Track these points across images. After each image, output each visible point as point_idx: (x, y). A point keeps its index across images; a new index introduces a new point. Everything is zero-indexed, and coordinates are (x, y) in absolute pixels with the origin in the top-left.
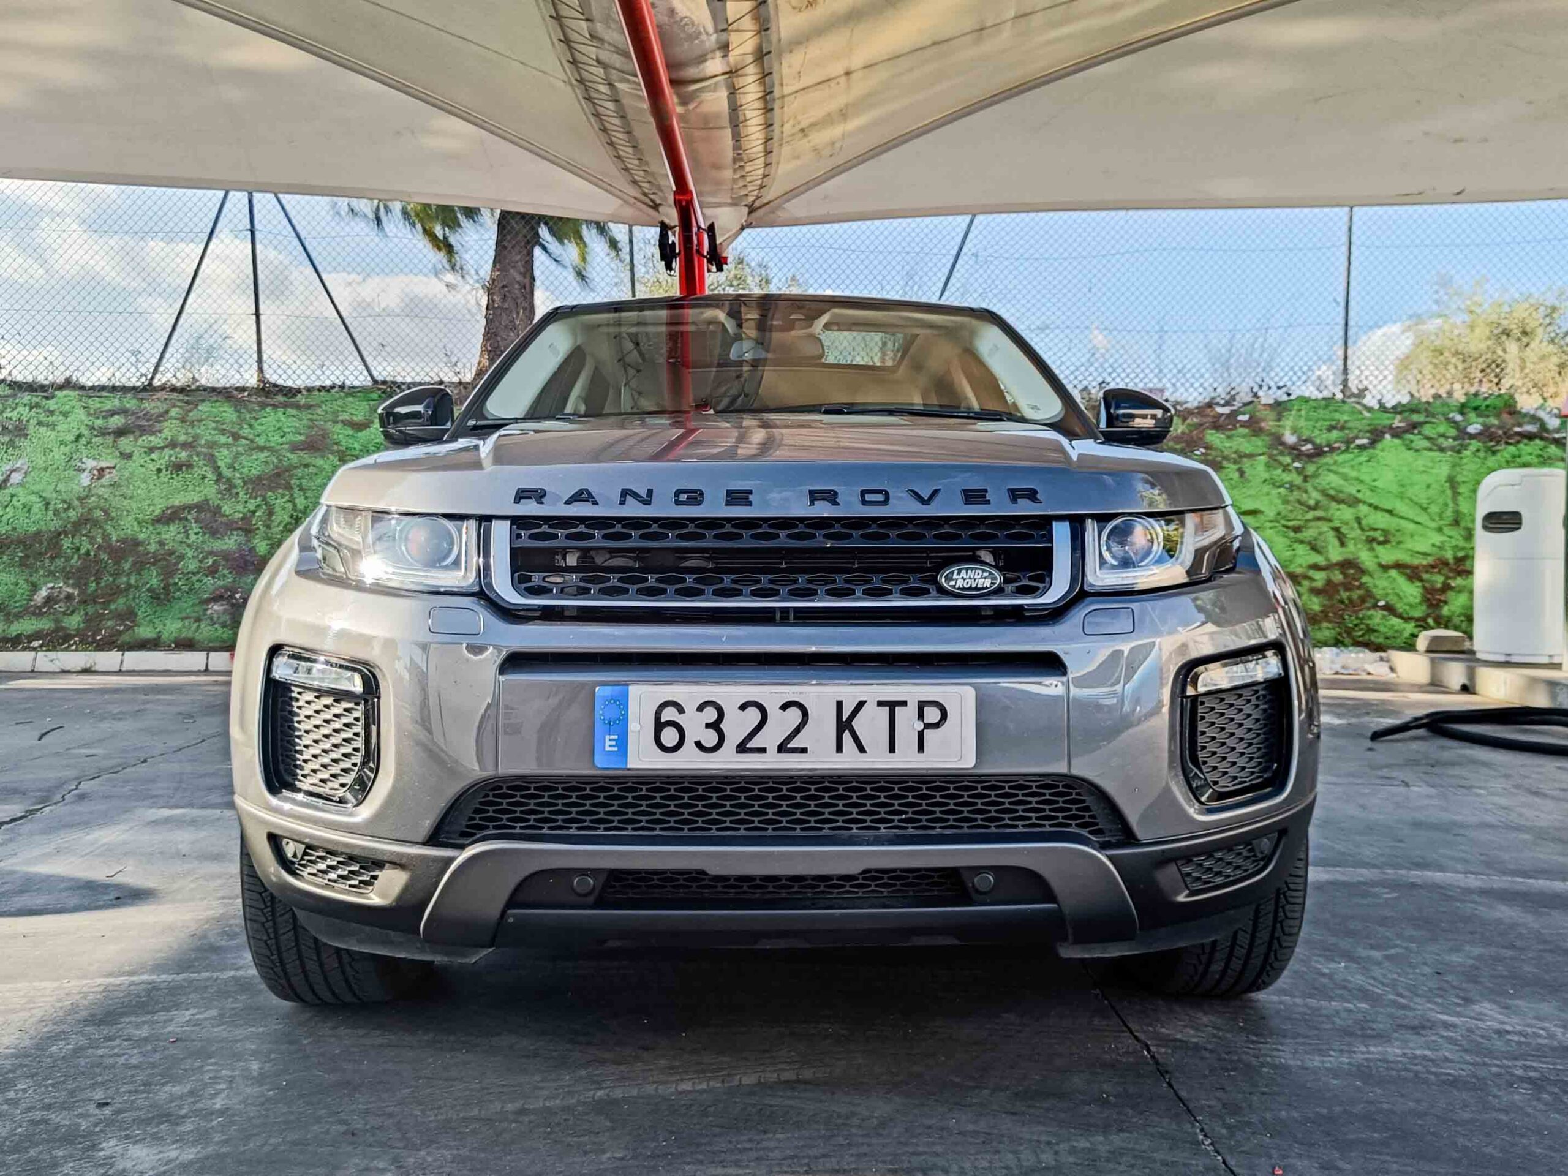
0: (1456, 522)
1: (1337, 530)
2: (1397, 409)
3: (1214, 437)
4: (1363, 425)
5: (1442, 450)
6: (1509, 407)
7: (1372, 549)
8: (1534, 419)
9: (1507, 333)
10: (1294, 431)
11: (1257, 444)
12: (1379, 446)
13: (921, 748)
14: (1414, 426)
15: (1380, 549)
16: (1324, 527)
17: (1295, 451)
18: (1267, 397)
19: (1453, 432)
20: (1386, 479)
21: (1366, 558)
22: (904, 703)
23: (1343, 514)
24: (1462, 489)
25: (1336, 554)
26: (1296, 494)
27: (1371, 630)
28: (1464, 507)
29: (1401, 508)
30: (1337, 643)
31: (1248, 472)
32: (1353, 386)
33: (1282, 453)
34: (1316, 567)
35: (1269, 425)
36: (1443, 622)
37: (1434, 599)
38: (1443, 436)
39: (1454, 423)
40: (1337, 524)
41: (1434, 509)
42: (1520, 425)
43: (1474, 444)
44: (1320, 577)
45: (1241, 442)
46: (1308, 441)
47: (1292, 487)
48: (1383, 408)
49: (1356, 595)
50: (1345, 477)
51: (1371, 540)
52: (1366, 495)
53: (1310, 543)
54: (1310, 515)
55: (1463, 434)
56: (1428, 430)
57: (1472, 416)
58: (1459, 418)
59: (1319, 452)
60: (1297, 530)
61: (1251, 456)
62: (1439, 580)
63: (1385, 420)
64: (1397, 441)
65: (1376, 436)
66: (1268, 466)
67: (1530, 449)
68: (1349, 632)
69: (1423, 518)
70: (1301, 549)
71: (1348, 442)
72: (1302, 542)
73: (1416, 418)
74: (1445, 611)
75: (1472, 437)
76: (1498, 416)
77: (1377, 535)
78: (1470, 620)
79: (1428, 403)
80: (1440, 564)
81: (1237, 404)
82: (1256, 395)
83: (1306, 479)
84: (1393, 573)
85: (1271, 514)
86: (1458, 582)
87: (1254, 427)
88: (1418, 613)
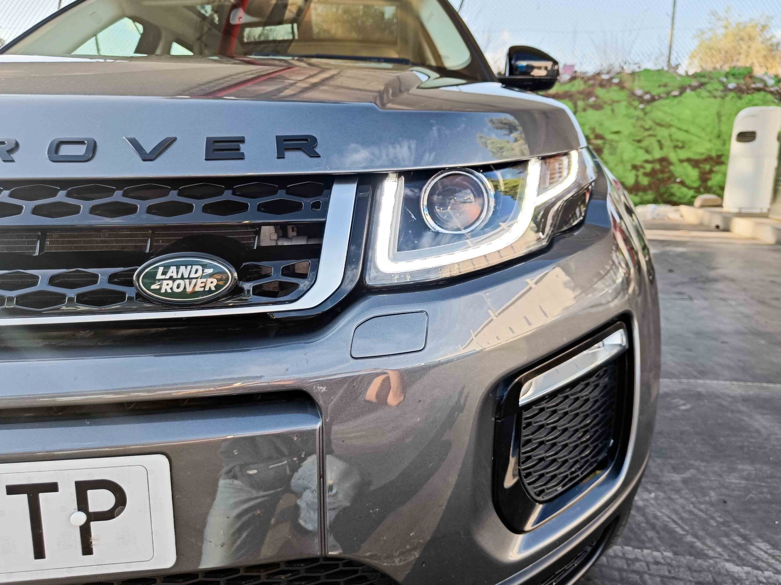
0: (719, 136)
1: (659, 142)
2: (695, 76)
3: (600, 92)
4: (677, 84)
5: (715, 97)
6: (749, 74)
7: (676, 152)
8: (762, 80)
9: (742, 39)
10: (641, 88)
11: (622, 95)
12: (684, 95)
13: (87, 549)
14: (702, 85)
15: (680, 151)
16: (653, 140)
17: (641, 99)
18: (628, 69)
19: (721, 88)
20: (687, 113)
21: (673, 157)
22: (52, 487)
23: (662, 133)
24: (723, 119)
25: (657, 154)
26: (640, 123)
27: (672, 195)
28: (724, 128)
29: (693, 129)
30: (655, 201)
31: (616, 110)
32: (673, 63)
33: (634, 100)
34: (647, 161)
35: (628, 85)
36: (708, 190)
37: (704, 177)
38: (717, 90)
39: (722, 83)
40: (659, 138)
41: (709, 129)
42: (754, 83)
43: (732, 94)
44: (649, 167)
45: (612, 94)
46: (647, 93)
47: (638, 119)
48: (687, 75)
49: (666, 175)
50: (665, 113)
51: (676, 147)
52: (675, 123)
53: (645, 149)
54: (647, 133)
55: (726, 89)
56: (709, 87)
57: (731, 78)
58: (724, 80)
59: (653, 99)
60: (639, 141)
61: (618, 102)
62: (707, 167)
63: (688, 82)
64: (693, 93)
65: (683, 90)
66: (627, 107)
67: (758, 96)
68: (661, 195)
69: (703, 134)
70: (641, 152)
71: (668, 94)
72: (641, 148)
73: (704, 80)
74: (710, 183)
75: (731, 90)
76: (744, 78)
77: (680, 144)
78: (722, 188)
79: (710, 72)
80: (708, 159)
81: (612, 74)
82: (622, 68)
83: (646, 114)
84: (686, 164)
85: (626, 132)
86: (717, 168)
87: (621, 86)
88: (696, 184)
